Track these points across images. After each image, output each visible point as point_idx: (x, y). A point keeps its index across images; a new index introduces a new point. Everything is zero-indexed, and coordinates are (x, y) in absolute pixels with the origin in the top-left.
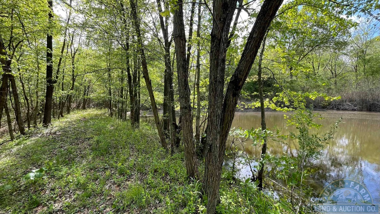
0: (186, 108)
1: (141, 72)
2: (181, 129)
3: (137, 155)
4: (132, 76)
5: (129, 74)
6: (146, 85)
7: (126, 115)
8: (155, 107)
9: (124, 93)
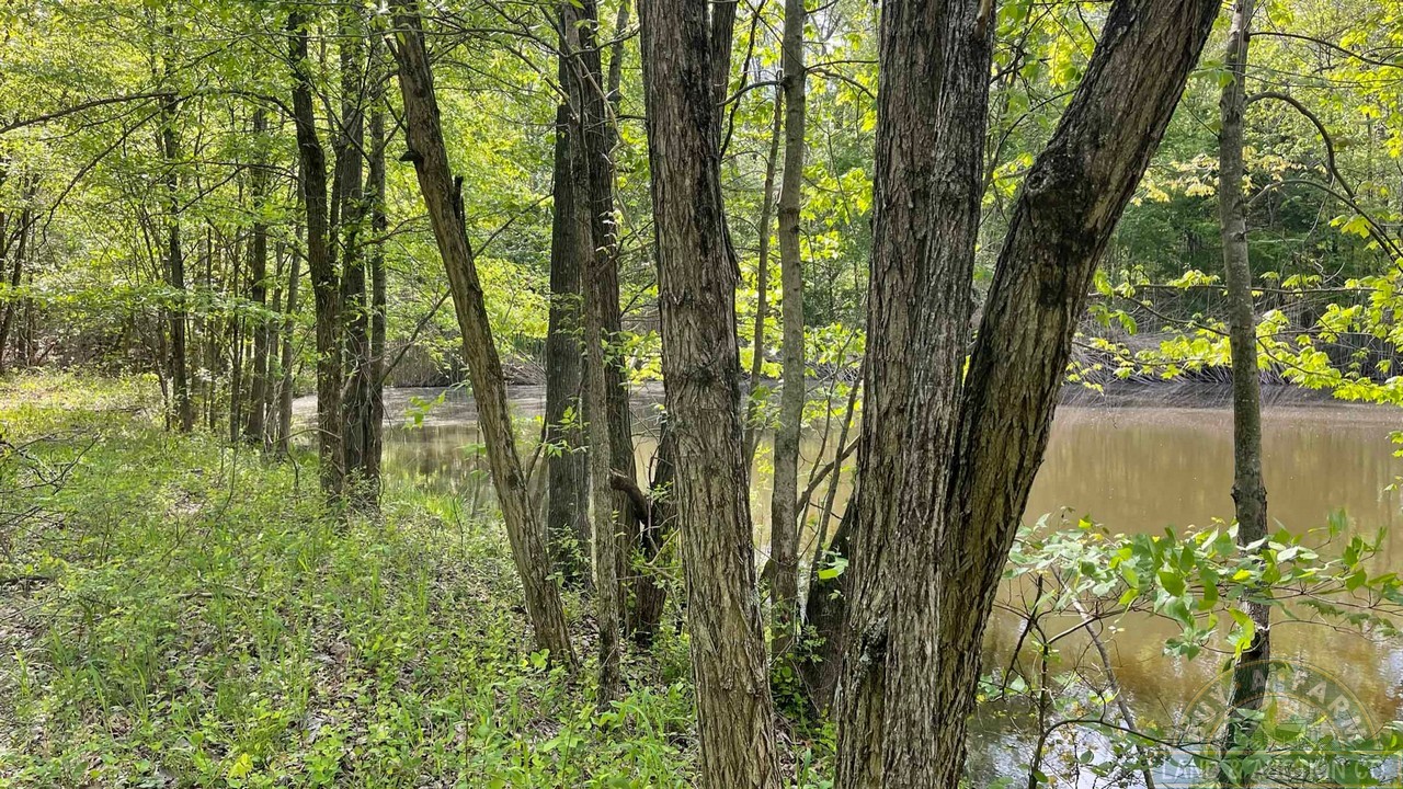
0: (706, 380)
1: (390, 124)
2: (673, 523)
3: (361, 699)
4: (329, 149)
5: (307, 134)
6: (423, 209)
7: (286, 416)
8: (490, 368)
9: (270, 266)
